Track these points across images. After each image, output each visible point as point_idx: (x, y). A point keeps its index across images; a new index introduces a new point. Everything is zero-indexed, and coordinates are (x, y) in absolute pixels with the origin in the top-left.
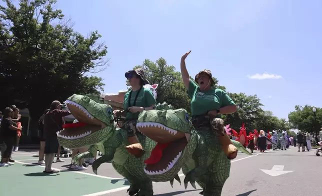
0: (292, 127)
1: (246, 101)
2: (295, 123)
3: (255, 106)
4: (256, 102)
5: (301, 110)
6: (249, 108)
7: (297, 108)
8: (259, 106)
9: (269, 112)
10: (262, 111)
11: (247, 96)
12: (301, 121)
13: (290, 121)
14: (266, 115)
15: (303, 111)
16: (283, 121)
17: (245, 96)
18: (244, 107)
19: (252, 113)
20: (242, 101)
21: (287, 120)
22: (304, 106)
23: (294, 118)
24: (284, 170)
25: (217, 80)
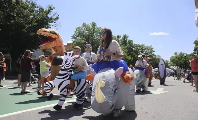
0: (172, 65)
1: (145, 49)
2: (174, 63)
3: (151, 52)
4: (151, 50)
5: (178, 55)
6: (147, 54)
7: (176, 54)
8: (153, 52)
9: (159, 56)
10: (154, 55)
11: (146, 46)
12: (177, 62)
13: (171, 62)
14: (157, 58)
15: (179, 56)
16: (167, 61)
17: (145, 46)
18: (144, 52)
19: (149, 56)
20: (143, 49)
21: (169, 61)
22: (179, 53)
23: (174, 60)
24: (163, 91)
25: (128, 36)
